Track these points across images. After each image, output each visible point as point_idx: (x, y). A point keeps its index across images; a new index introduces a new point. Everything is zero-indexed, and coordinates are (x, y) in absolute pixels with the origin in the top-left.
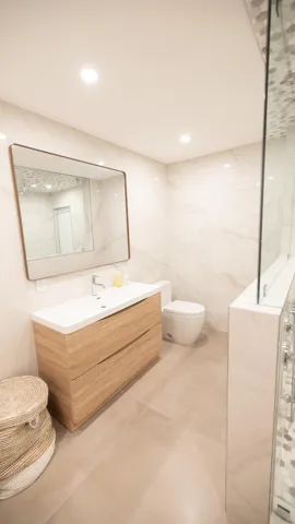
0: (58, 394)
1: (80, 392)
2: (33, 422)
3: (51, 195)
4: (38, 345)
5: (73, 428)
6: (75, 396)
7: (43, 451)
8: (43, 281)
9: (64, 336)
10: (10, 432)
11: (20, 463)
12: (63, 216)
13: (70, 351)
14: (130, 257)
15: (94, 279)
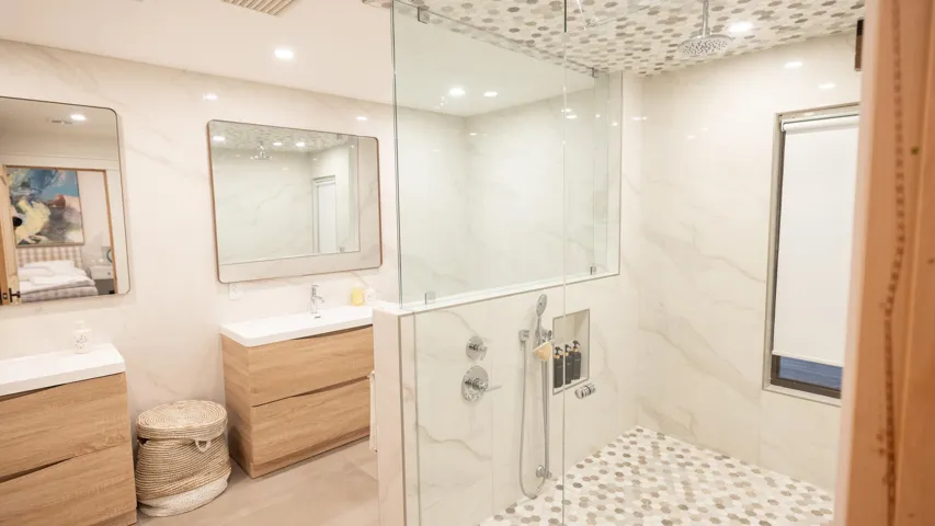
0: (241, 428)
1: (262, 426)
2: (203, 443)
3: (309, 157)
4: (226, 367)
5: (253, 474)
6: (255, 428)
7: (210, 481)
8: (239, 285)
9: (244, 349)
10: (173, 443)
11: (182, 483)
12: (326, 192)
13: (253, 368)
14: (381, 262)
15: (314, 290)
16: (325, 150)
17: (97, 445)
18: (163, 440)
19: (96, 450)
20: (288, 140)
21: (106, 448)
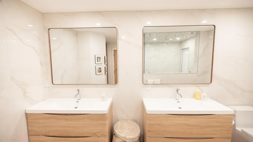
9: (146, 114)
14: (211, 82)
15: (177, 91)
16: (186, 40)
17: (98, 135)
18: (117, 137)
19: (98, 136)
20: (174, 37)
21: (100, 136)
